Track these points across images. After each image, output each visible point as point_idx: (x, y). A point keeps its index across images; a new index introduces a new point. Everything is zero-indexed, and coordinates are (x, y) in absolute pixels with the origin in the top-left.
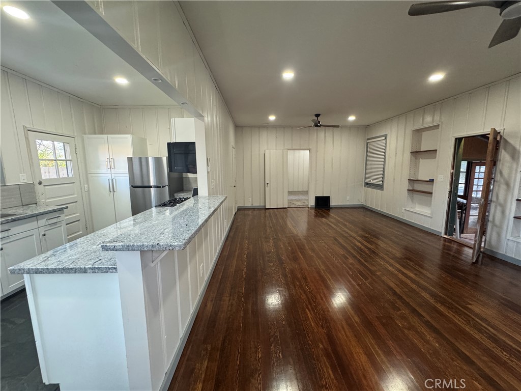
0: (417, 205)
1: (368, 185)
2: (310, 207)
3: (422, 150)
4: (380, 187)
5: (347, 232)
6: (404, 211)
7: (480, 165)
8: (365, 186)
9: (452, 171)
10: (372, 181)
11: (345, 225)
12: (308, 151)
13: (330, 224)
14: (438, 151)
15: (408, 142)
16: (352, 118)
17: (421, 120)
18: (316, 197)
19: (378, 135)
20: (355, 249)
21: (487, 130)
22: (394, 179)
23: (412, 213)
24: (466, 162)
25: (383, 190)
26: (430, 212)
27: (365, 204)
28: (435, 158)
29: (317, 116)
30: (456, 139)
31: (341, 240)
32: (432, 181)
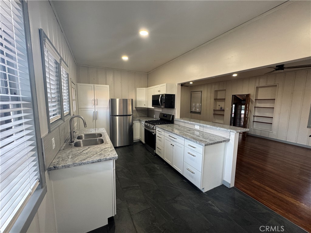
3: (218, 98)
4: (199, 113)
8: (190, 113)
9: (231, 106)
14: (226, 99)
15: (213, 95)
22: (206, 110)
28: (224, 102)
30: (232, 95)
32: (224, 110)
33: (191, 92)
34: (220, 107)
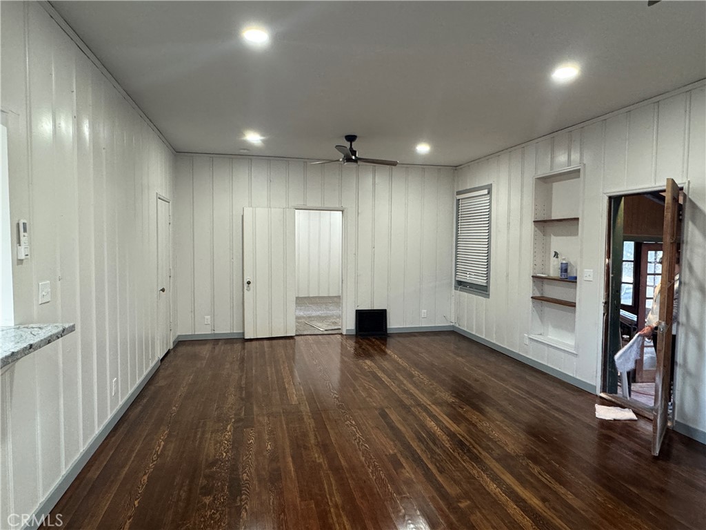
0: (551, 329)
1: (461, 284)
2: (344, 333)
3: (553, 218)
4: (483, 290)
5: (411, 394)
6: (527, 342)
7: (656, 250)
8: (456, 288)
9: (607, 260)
10: (468, 278)
11: (411, 376)
12: (341, 212)
13: (380, 374)
14: (580, 220)
15: (529, 200)
16: (423, 148)
17: (549, 159)
18: (357, 311)
19: (477, 186)
20: (420, 439)
21: (660, 184)
22: (507, 276)
23: (542, 346)
24: (632, 243)
25: (488, 296)
26: (572, 343)
27: (457, 326)
28: (576, 234)
29: (351, 138)
30: (610, 198)
31: (394, 417)
32: (574, 280)
33: (459, 193)
34: (561, 260)
